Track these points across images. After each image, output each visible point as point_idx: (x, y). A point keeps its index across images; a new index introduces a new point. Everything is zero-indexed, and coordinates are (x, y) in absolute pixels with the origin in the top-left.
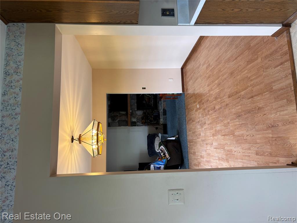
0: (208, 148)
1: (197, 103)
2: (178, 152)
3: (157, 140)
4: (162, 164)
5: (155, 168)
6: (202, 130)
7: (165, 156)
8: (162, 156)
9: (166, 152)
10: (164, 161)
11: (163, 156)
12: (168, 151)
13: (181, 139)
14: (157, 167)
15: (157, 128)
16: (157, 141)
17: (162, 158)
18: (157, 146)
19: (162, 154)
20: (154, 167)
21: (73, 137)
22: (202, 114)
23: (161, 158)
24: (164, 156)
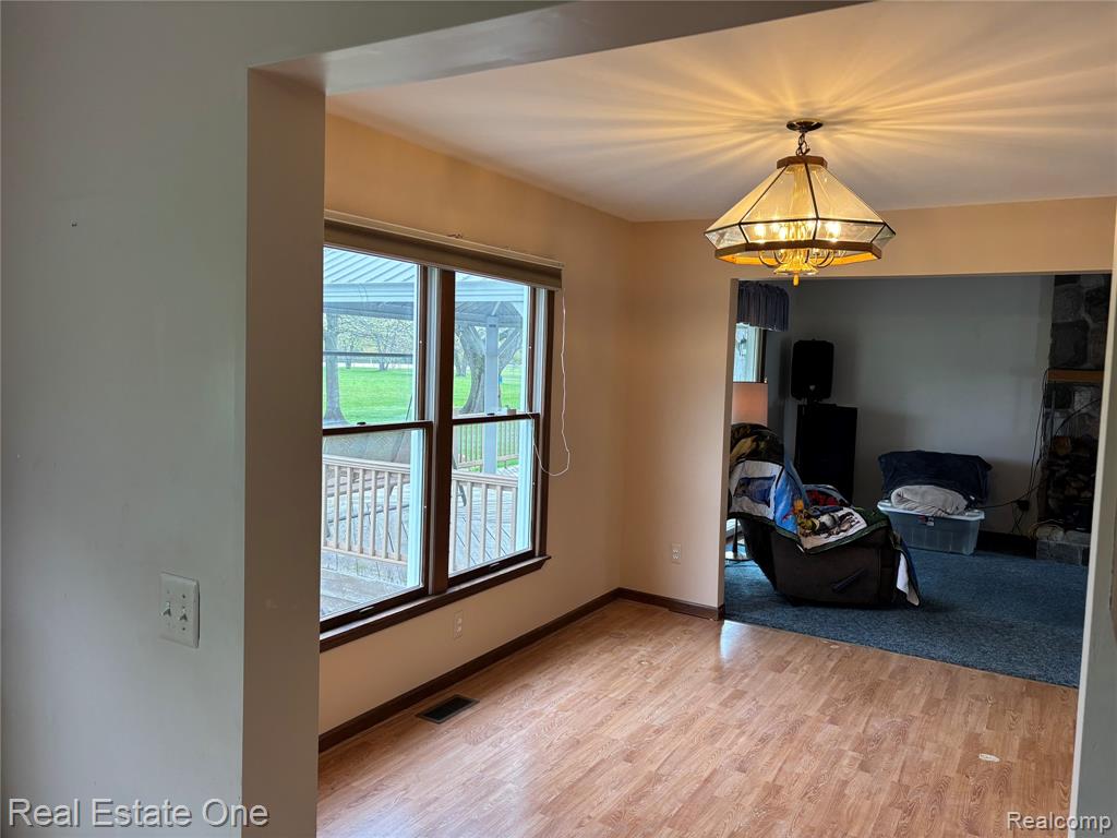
0: (742, 740)
1: (1012, 758)
2: (834, 590)
3: (945, 501)
4: (778, 514)
5: (766, 482)
6: (847, 737)
7: (816, 532)
8: (817, 517)
9: (833, 539)
10: (789, 526)
11: (817, 522)
12: (838, 549)
13: (892, 617)
14: (770, 488)
15: (1023, 505)
16: (942, 497)
17: (808, 517)
18: (916, 494)
19: (825, 519)
20: (768, 475)
21: (819, 126)
22: (926, 766)
23: (811, 512)
24: (814, 524)
